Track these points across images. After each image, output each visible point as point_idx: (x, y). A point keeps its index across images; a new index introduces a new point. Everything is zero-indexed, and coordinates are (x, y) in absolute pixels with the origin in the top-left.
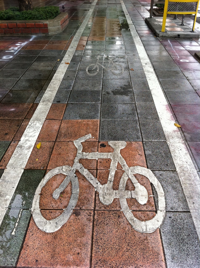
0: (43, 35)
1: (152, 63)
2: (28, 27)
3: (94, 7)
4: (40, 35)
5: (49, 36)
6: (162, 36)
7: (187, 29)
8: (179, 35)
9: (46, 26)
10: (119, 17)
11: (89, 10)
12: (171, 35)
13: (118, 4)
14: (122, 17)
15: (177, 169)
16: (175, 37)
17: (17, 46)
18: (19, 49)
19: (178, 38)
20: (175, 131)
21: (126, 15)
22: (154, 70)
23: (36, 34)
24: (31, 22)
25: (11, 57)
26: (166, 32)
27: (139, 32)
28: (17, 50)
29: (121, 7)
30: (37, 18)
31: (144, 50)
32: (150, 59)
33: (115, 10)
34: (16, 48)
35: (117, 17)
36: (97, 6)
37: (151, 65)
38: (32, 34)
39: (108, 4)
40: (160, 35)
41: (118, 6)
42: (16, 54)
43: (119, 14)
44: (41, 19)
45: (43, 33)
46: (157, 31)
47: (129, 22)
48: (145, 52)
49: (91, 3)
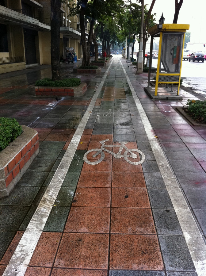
0: (70, 97)
1: (146, 112)
2: (59, 91)
3: (104, 80)
4: (67, 97)
5: (74, 98)
6: (155, 99)
7: (174, 94)
8: (167, 98)
9: (72, 91)
10: (125, 87)
11: (101, 82)
12: (161, 98)
13: (123, 78)
14: (126, 87)
15: (153, 150)
16: (165, 99)
17: (53, 103)
18: (56, 105)
19: (167, 100)
20: (154, 139)
21: (130, 86)
22: (147, 115)
23: (65, 96)
24: (62, 88)
25: (52, 108)
26: (158, 96)
27: (139, 96)
28: (54, 105)
29: (126, 80)
30: (66, 86)
31: (141, 106)
32: (145, 110)
33: (121, 82)
34: (53, 104)
35: (123, 87)
36: (107, 79)
37: (145, 113)
38: (62, 96)
39: (116, 78)
40: (154, 98)
41: (124, 79)
42: (54, 107)
43: (124, 85)
44: (69, 86)
45: (70, 96)
46: (152, 95)
47: (132, 90)
48: (142, 107)
49: (101, 77)
